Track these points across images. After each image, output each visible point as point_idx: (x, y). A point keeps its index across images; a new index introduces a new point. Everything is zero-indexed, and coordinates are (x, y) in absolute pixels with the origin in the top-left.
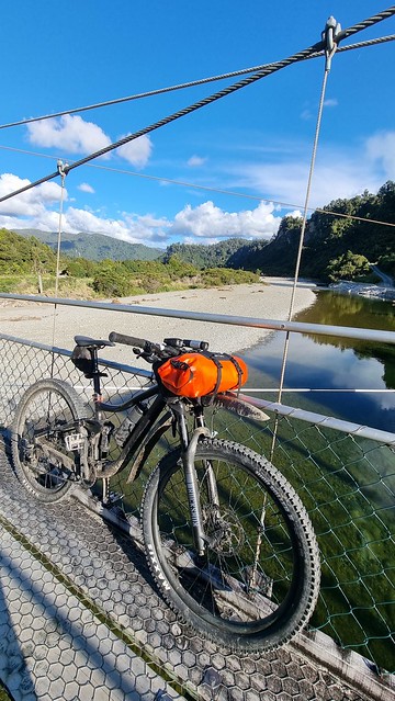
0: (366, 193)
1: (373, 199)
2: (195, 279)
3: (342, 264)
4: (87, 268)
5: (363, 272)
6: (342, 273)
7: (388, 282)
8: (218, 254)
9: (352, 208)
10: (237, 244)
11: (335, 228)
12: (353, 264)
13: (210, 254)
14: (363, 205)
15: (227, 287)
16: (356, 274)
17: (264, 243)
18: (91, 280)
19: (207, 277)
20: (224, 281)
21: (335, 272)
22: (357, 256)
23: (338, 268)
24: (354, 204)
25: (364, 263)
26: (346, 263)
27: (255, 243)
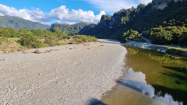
0: (133, 7)
1: (135, 10)
2: (71, 39)
3: (129, 34)
4: (12, 33)
5: (138, 38)
6: (130, 38)
7: (148, 42)
8: (75, 29)
9: (128, 13)
10: (83, 25)
11: (122, 20)
12: (134, 34)
13: (71, 28)
14: (132, 12)
15: (86, 43)
16: (135, 38)
17: (94, 25)
18: (20, 39)
19: (77, 39)
20: (84, 41)
21: (127, 38)
22: (135, 31)
23: (128, 36)
24: (129, 11)
25: (138, 34)
26: (131, 34)
27: (91, 25)
